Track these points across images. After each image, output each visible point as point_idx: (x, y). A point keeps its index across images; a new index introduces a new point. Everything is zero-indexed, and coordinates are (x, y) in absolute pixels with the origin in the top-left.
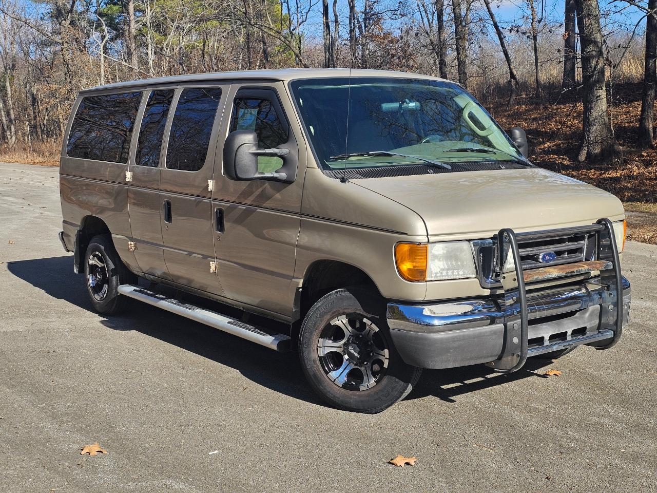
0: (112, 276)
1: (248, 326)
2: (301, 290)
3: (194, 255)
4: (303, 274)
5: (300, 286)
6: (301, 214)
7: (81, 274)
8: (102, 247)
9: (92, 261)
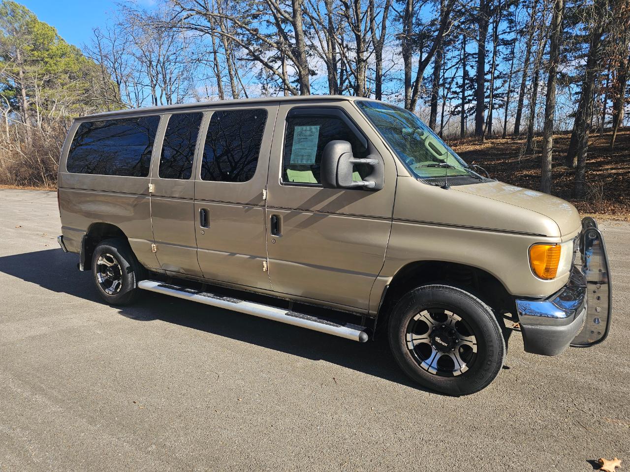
0: (128, 273)
1: (309, 316)
2: (388, 286)
3: (238, 255)
4: (394, 272)
5: (388, 283)
6: (392, 219)
7: (87, 271)
8: (115, 249)
9: (101, 261)
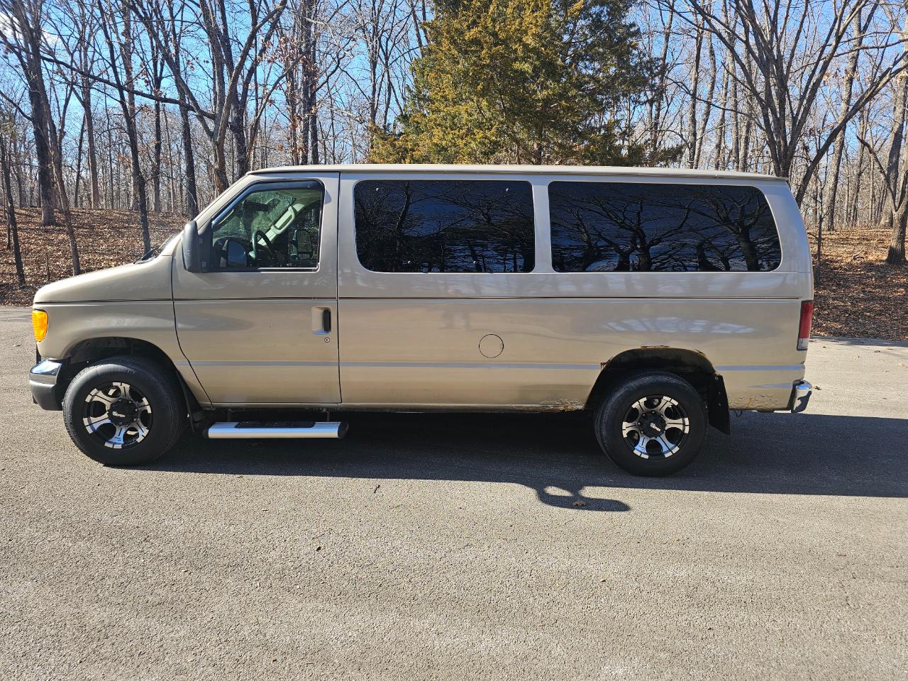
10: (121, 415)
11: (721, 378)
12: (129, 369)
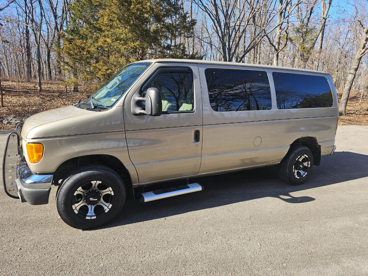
10: (95, 200)
11: (320, 146)
12: (101, 173)
